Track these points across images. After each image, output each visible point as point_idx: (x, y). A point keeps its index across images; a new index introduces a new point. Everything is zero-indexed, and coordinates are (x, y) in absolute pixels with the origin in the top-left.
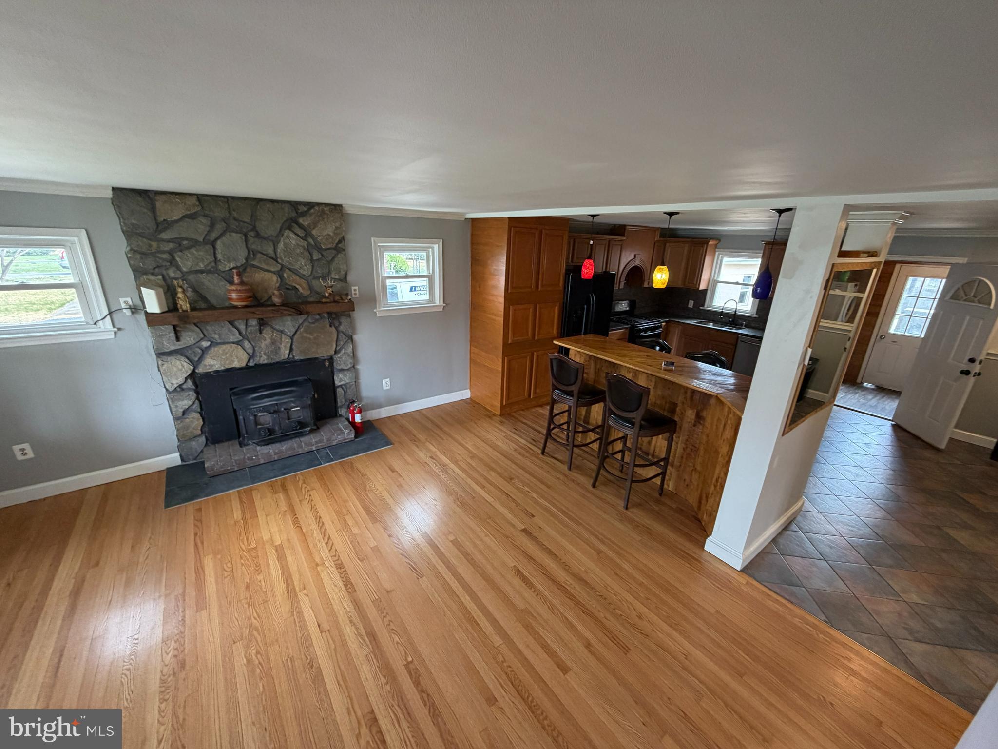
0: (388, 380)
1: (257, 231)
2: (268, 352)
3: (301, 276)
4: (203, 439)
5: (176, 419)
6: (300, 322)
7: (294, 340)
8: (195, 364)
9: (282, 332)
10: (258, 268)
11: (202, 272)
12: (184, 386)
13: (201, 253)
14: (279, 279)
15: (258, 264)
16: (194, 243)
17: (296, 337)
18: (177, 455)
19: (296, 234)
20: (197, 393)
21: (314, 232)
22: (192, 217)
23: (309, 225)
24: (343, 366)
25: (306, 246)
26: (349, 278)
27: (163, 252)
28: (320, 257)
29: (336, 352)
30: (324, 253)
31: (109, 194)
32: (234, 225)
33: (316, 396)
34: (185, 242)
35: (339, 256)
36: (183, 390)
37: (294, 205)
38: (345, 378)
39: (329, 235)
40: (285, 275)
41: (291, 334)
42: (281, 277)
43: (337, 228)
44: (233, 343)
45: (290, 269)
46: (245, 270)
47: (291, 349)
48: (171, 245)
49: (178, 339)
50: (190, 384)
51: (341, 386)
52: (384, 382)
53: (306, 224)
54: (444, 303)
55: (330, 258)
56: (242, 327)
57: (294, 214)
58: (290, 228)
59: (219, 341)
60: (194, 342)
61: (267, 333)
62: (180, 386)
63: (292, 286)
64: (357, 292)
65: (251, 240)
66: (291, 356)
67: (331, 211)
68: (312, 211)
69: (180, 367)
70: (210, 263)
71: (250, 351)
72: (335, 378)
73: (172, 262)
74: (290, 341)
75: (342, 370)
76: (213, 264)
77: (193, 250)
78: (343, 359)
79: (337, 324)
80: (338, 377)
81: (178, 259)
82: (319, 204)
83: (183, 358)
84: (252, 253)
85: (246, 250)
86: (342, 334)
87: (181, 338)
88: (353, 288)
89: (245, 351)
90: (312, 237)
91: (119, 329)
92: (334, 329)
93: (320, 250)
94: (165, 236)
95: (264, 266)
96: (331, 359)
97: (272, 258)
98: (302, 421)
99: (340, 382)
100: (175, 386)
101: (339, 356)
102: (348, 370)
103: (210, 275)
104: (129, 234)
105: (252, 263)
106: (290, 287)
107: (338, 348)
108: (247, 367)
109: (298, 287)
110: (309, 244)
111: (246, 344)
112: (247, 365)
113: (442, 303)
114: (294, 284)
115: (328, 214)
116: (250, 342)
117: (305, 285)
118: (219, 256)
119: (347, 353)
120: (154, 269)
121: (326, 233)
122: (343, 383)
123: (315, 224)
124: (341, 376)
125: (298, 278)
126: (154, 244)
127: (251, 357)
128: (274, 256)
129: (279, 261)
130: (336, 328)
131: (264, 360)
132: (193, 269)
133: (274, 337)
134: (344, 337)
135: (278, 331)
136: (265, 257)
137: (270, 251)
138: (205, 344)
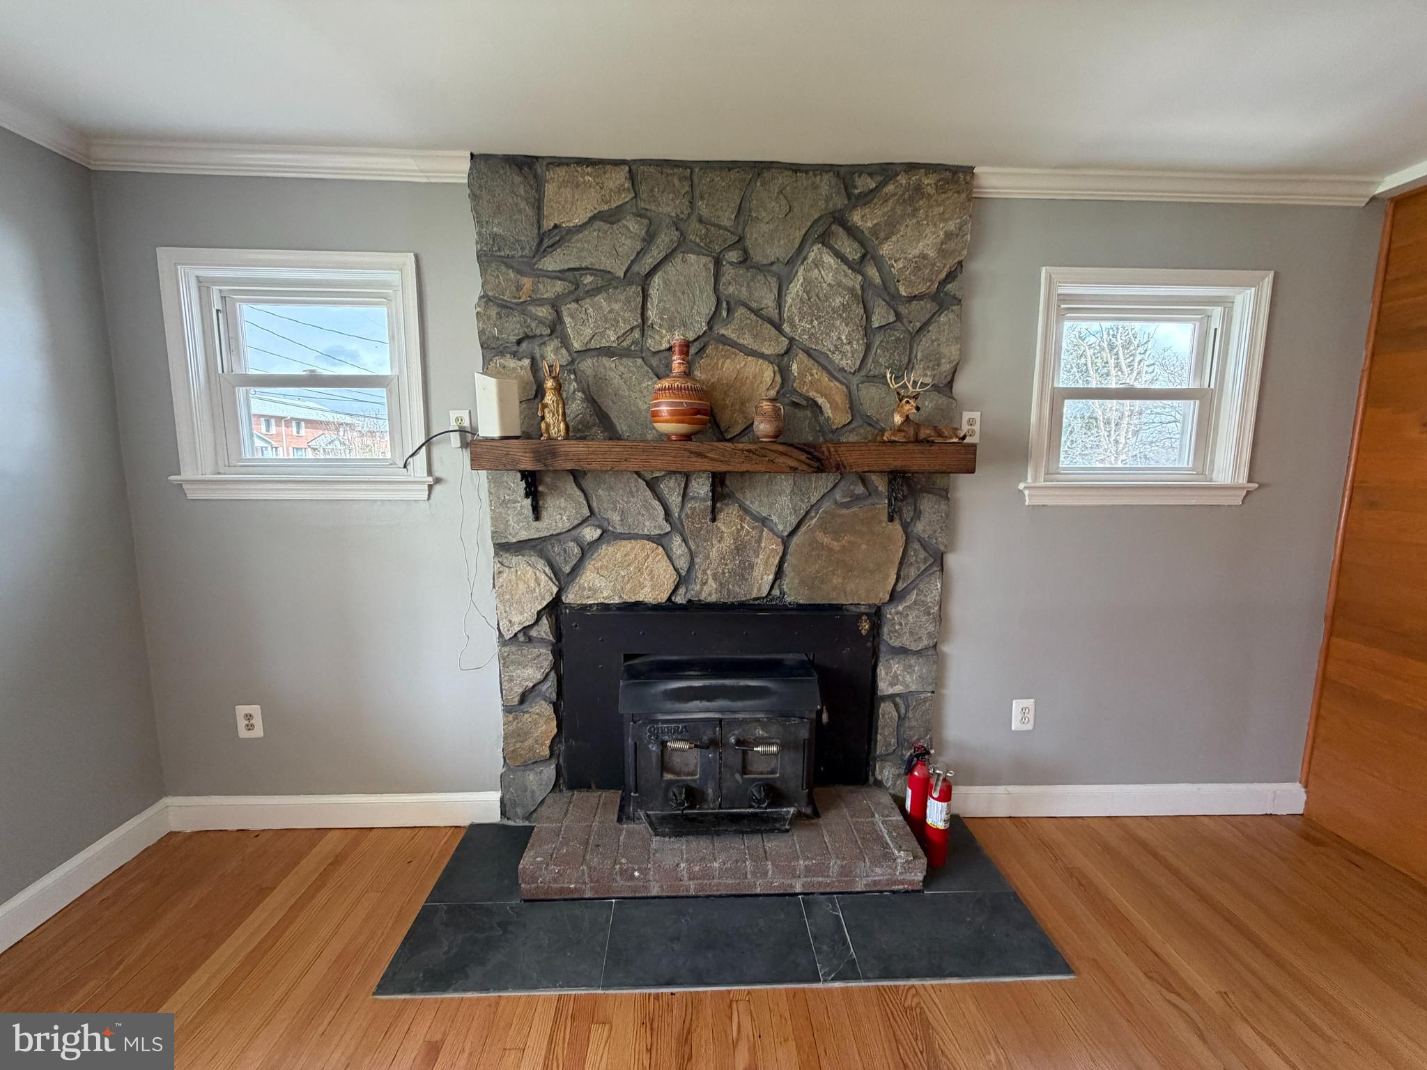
0: (1030, 703)
1: (745, 251)
2: (723, 573)
3: (834, 373)
4: (549, 772)
5: (508, 710)
6: (813, 500)
7: (791, 550)
8: (563, 579)
9: (764, 521)
10: (734, 345)
11: (608, 352)
12: (533, 633)
13: (616, 307)
14: (778, 379)
15: (733, 336)
16: (606, 282)
17: (795, 540)
18: (496, 796)
19: (838, 255)
20: (558, 654)
21: (886, 249)
22: (609, 217)
23: (875, 231)
24: (906, 641)
25: (858, 287)
26: (961, 387)
27: (540, 302)
28: (892, 319)
29: (894, 596)
30: (904, 310)
31: (458, 169)
32: (694, 231)
33: (825, 717)
34: (588, 279)
35: (943, 319)
36: (530, 640)
37: (844, 175)
38: (908, 678)
39: (924, 256)
40: (795, 367)
41: (783, 528)
42: (784, 372)
43: (949, 236)
44: (649, 538)
45: (808, 352)
46: (701, 350)
47: (779, 574)
48: (559, 287)
49: (537, 512)
50: (544, 630)
51: (892, 697)
52: (1017, 705)
53: (869, 224)
54: (1250, 481)
55: (918, 325)
56: (674, 500)
57: (839, 201)
58: (824, 239)
59: (619, 530)
60: (568, 526)
61: (730, 522)
62: (526, 629)
63: (808, 399)
64: (977, 428)
65: (729, 272)
66: (776, 592)
67: (941, 188)
68: (890, 188)
69: (532, 584)
70: (632, 329)
71: (683, 564)
72: (881, 671)
73: (556, 328)
74: (780, 549)
75: (903, 651)
76: (636, 334)
77: (600, 299)
78: (910, 618)
79: (908, 513)
80: (888, 669)
81: (567, 320)
82: (911, 167)
83: (541, 564)
84: (723, 307)
85: (714, 299)
86: (916, 546)
87: (544, 514)
88: (967, 416)
89: (670, 558)
90: (879, 263)
91: (438, 481)
92: (899, 527)
93: (893, 299)
94: (551, 263)
95: (747, 341)
96: (877, 615)
97: (771, 322)
98: (779, 784)
99: (892, 685)
100: (517, 628)
101: (900, 608)
102: (918, 653)
103: (625, 361)
104: (486, 258)
105: (722, 331)
106: (804, 403)
107: (900, 587)
108: (669, 607)
109: (820, 400)
110: (866, 284)
111: (677, 544)
112: (669, 599)
113: (1243, 480)
114: (812, 394)
115: (930, 196)
116: (684, 540)
117: (840, 399)
118: (652, 314)
119: (924, 603)
120: (519, 342)
121: (916, 252)
122: (898, 689)
123: (890, 228)
124: (896, 667)
125: (825, 378)
126: (527, 282)
127: (682, 580)
128: (774, 314)
129: (786, 328)
130: (905, 527)
131: (708, 591)
132: (593, 345)
133: (743, 533)
134: (922, 554)
135: (756, 518)
136: (754, 317)
137: (767, 301)
138: (590, 533)
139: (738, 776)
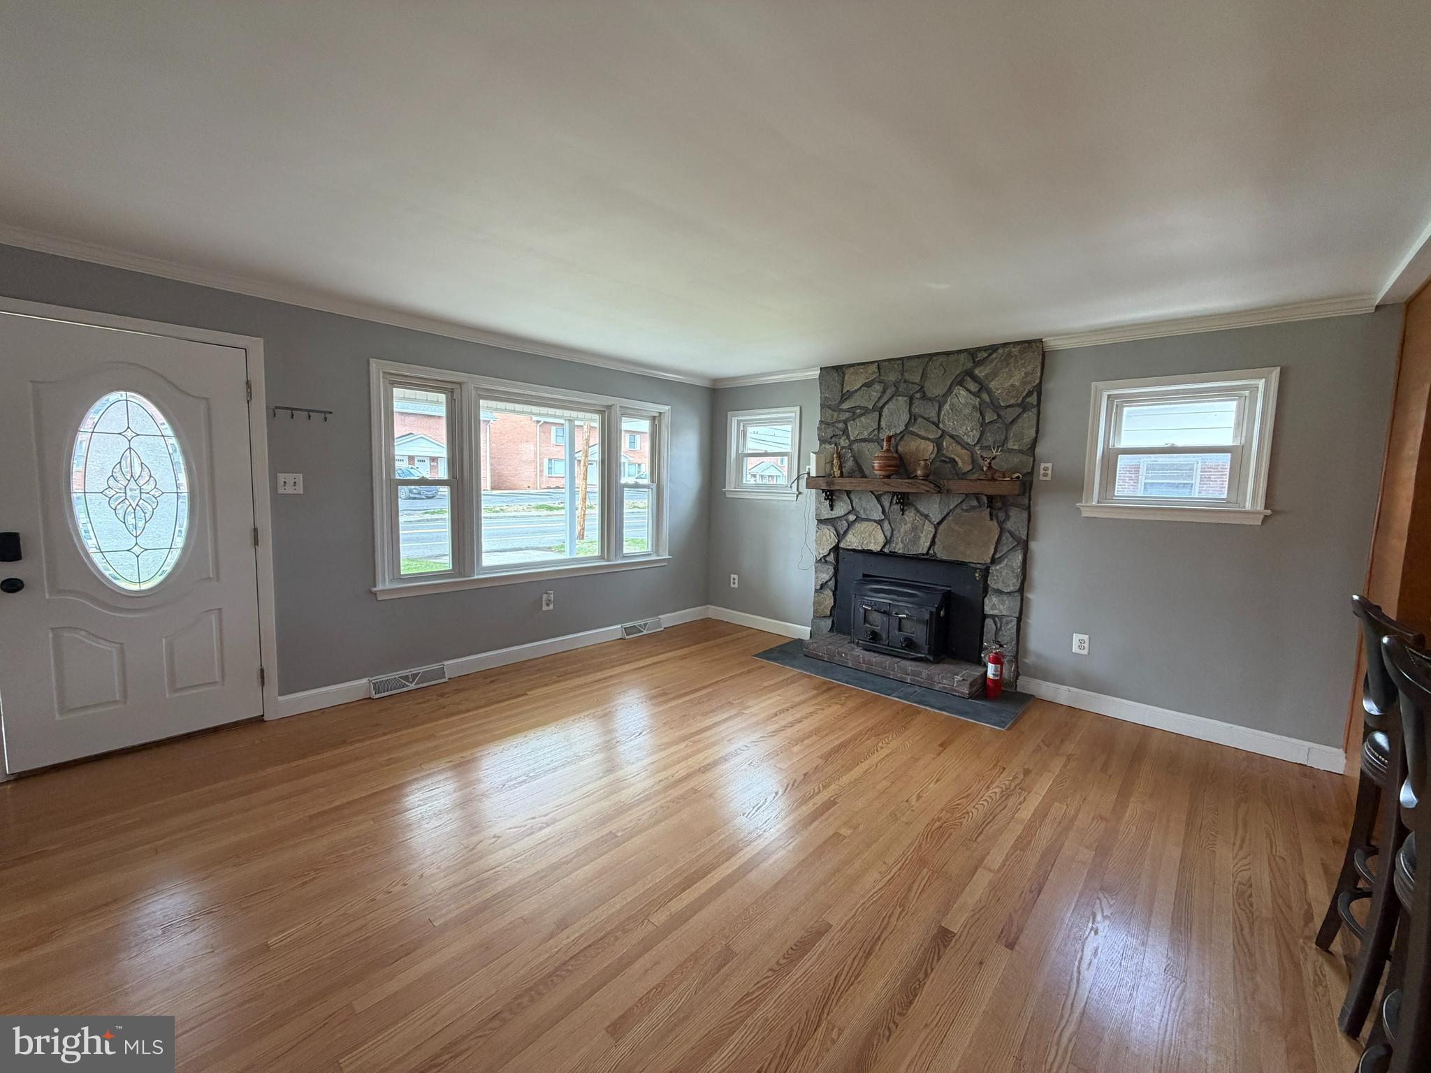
0: (1086, 637)
1: (924, 392)
2: (906, 540)
3: (964, 445)
4: (829, 622)
5: (816, 591)
6: (951, 508)
7: (939, 531)
8: (841, 536)
9: (927, 516)
10: (919, 436)
11: (864, 440)
12: (827, 559)
13: (868, 421)
14: (936, 448)
15: (916, 431)
16: (866, 411)
17: (942, 527)
18: (810, 628)
19: (968, 390)
20: (836, 570)
21: (992, 385)
22: (868, 385)
23: (986, 376)
24: (1000, 586)
25: (977, 404)
26: (1039, 450)
27: (839, 422)
28: (996, 418)
29: (993, 561)
30: (1002, 413)
31: (816, 373)
32: (902, 387)
33: (942, 613)
34: (858, 411)
35: (1025, 415)
36: (826, 562)
37: (972, 353)
38: (1001, 607)
39: (1012, 386)
40: (944, 443)
41: (936, 520)
42: (939, 446)
43: (1027, 374)
44: (875, 521)
45: (952, 437)
46: (902, 438)
47: (933, 543)
48: (847, 415)
49: (832, 507)
50: (831, 558)
51: (993, 617)
52: (1076, 638)
53: (983, 374)
54: (1266, 508)
55: (1010, 420)
56: (887, 504)
57: (969, 365)
58: (961, 383)
59: (864, 516)
60: (843, 513)
61: (910, 515)
62: (825, 557)
63: (950, 458)
64: (1049, 472)
65: (916, 402)
66: (931, 552)
67: (1022, 352)
68: (994, 355)
69: (828, 538)
70: (874, 430)
71: (888, 534)
72: (986, 600)
73: (845, 432)
74: (934, 530)
75: (999, 592)
76: (876, 432)
77: (863, 419)
78: (1003, 573)
79: (1001, 515)
80: (990, 600)
81: (849, 428)
82: (1005, 345)
83: (832, 530)
84: (913, 418)
85: (908, 415)
86: (1008, 535)
87: (835, 508)
88: (1043, 466)
89: (883, 531)
90: (989, 392)
91: (800, 493)
92: (996, 524)
93: (996, 407)
94: (845, 406)
95: (922, 433)
96: (986, 572)
97: (934, 423)
98: (914, 639)
99: (992, 609)
100: (821, 556)
101: (998, 567)
102: (1009, 593)
103: (870, 444)
104: (823, 406)
105: (911, 429)
106: (948, 460)
107: (997, 556)
108: (881, 554)
109: (957, 459)
110: (982, 402)
111: (886, 526)
112: (881, 550)
113: (1260, 506)
114: (953, 456)
115: (1016, 356)
116: (890, 523)
117: (967, 458)
118: (883, 424)
119: (1012, 567)
120: (831, 438)
121: (1009, 384)
122: (995, 612)
123: (994, 374)
124: (995, 600)
125: (959, 447)
126: (836, 414)
127: (888, 542)
128: (935, 420)
129: (941, 425)
130: (1001, 525)
131: (899, 548)
132: (858, 438)
133: (916, 521)
134: (1011, 539)
135: (922, 514)
136: (925, 421)
137: (933, 414)
138: (852, 518)
139: (896, 632)
